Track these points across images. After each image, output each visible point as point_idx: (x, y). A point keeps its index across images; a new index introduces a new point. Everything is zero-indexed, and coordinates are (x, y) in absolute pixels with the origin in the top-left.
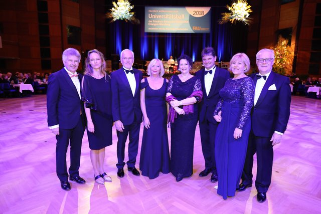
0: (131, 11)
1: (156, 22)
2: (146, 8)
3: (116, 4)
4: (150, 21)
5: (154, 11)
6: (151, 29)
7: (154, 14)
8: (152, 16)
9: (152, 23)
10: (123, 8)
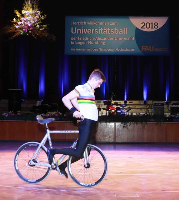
0: (43, 22)
1: (83, 39)
2: (68, 19)
3: (20, 12)
4: (73, 38)
5: (80, 23)
6: (74, 50)
7: (79, 27)
8: (77, 31)
9: (77, 40)
10: (30, 17)
